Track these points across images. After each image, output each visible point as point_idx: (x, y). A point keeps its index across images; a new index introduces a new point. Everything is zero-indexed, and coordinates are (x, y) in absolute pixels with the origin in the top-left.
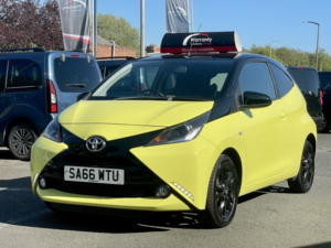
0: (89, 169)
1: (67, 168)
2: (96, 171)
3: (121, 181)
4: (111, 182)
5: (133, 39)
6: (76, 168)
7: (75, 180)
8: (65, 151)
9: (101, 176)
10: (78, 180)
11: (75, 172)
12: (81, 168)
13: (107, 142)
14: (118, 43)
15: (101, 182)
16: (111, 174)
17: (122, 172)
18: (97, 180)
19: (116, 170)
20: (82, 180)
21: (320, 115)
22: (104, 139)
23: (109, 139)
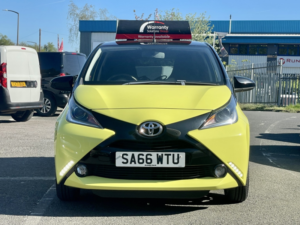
0: (145, 153)
1: (119, 154)
2: (154, 155)
3: (182, 164)
4: (171, 165)
6: (130, 154)
7: (128, 165)
8: (112, 138)
9: (160, 160)
10: (133, 165)
11: (129, 158)
12: (136, 154)
13: (164, 127)
15: (160, 165)
16: (171, 158)
17: (183, 155)
18: (155, 164)
19: (176, 154)
20: (138, 165)
22: (161, 124)
23: (165, 123)
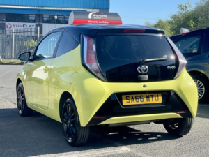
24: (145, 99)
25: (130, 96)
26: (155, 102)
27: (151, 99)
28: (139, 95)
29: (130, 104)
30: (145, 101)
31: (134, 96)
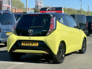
5: (22, 6)
14: (17, 7)
21: (87, 30)
24: (31, 44)
25: (25, 42)
26: (35, 45)
27: (33, 44)
28: (29, 42)
29: (24, 45)
30: (31, 45)
31: (27, 42)
